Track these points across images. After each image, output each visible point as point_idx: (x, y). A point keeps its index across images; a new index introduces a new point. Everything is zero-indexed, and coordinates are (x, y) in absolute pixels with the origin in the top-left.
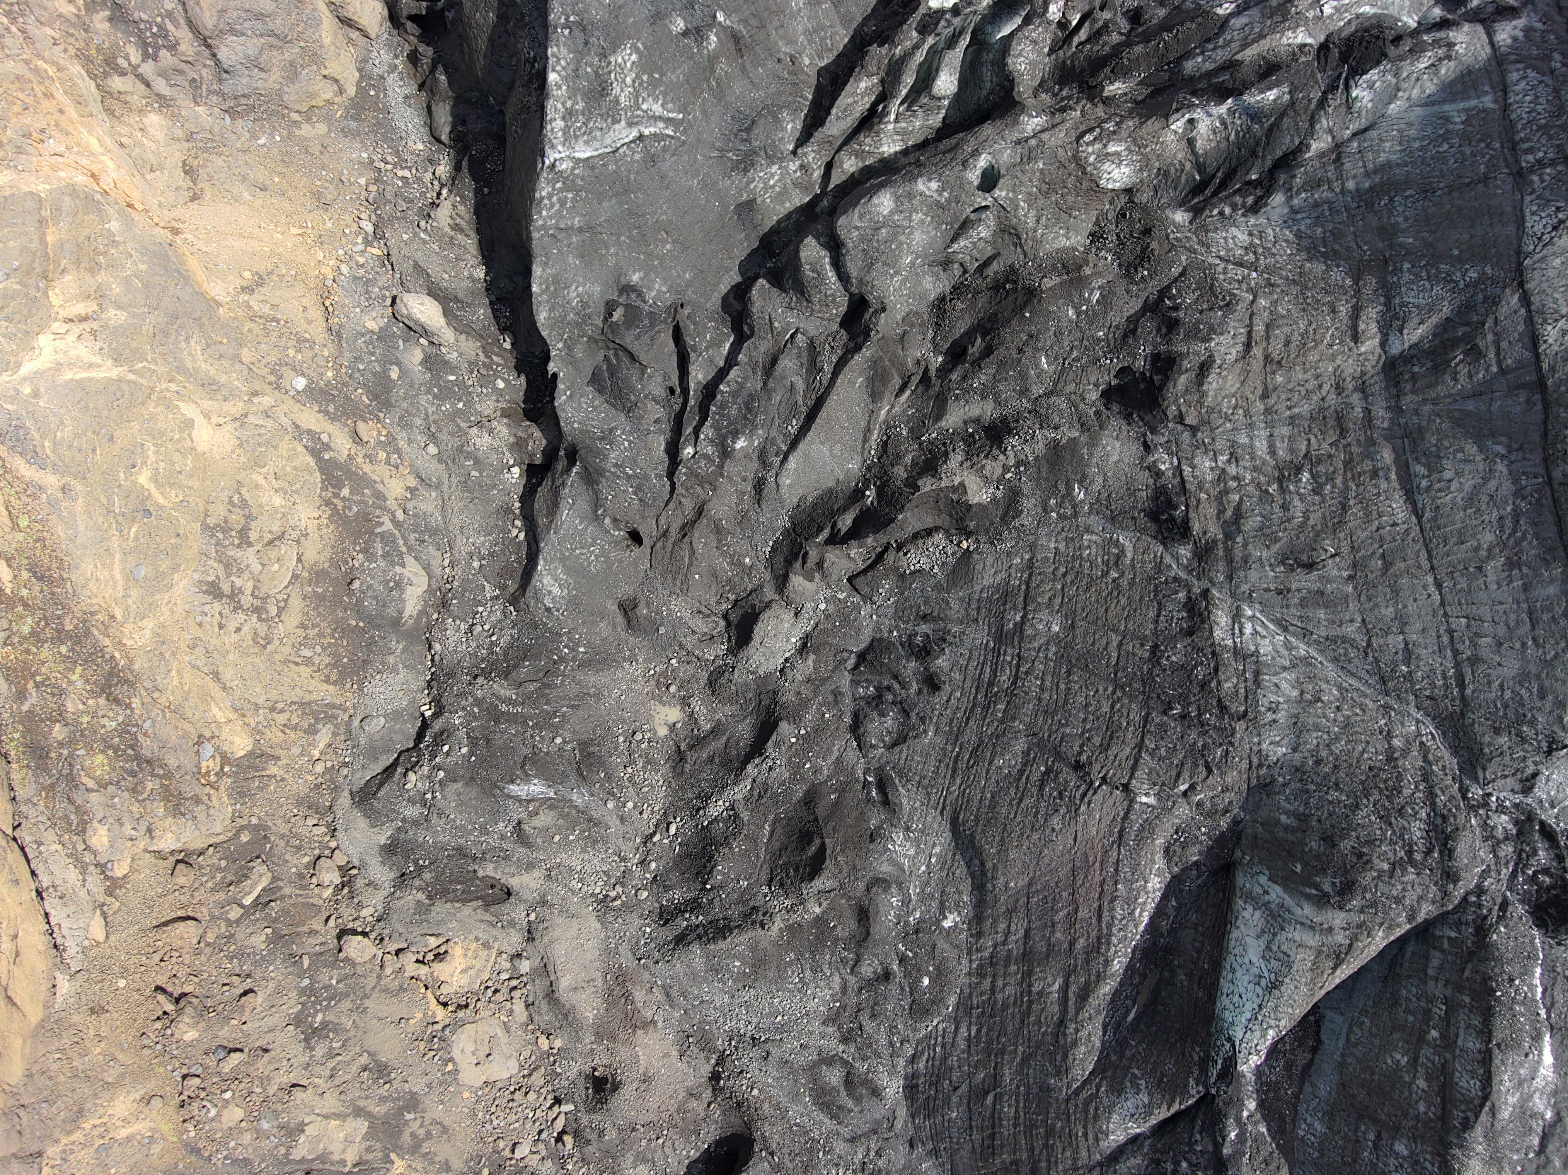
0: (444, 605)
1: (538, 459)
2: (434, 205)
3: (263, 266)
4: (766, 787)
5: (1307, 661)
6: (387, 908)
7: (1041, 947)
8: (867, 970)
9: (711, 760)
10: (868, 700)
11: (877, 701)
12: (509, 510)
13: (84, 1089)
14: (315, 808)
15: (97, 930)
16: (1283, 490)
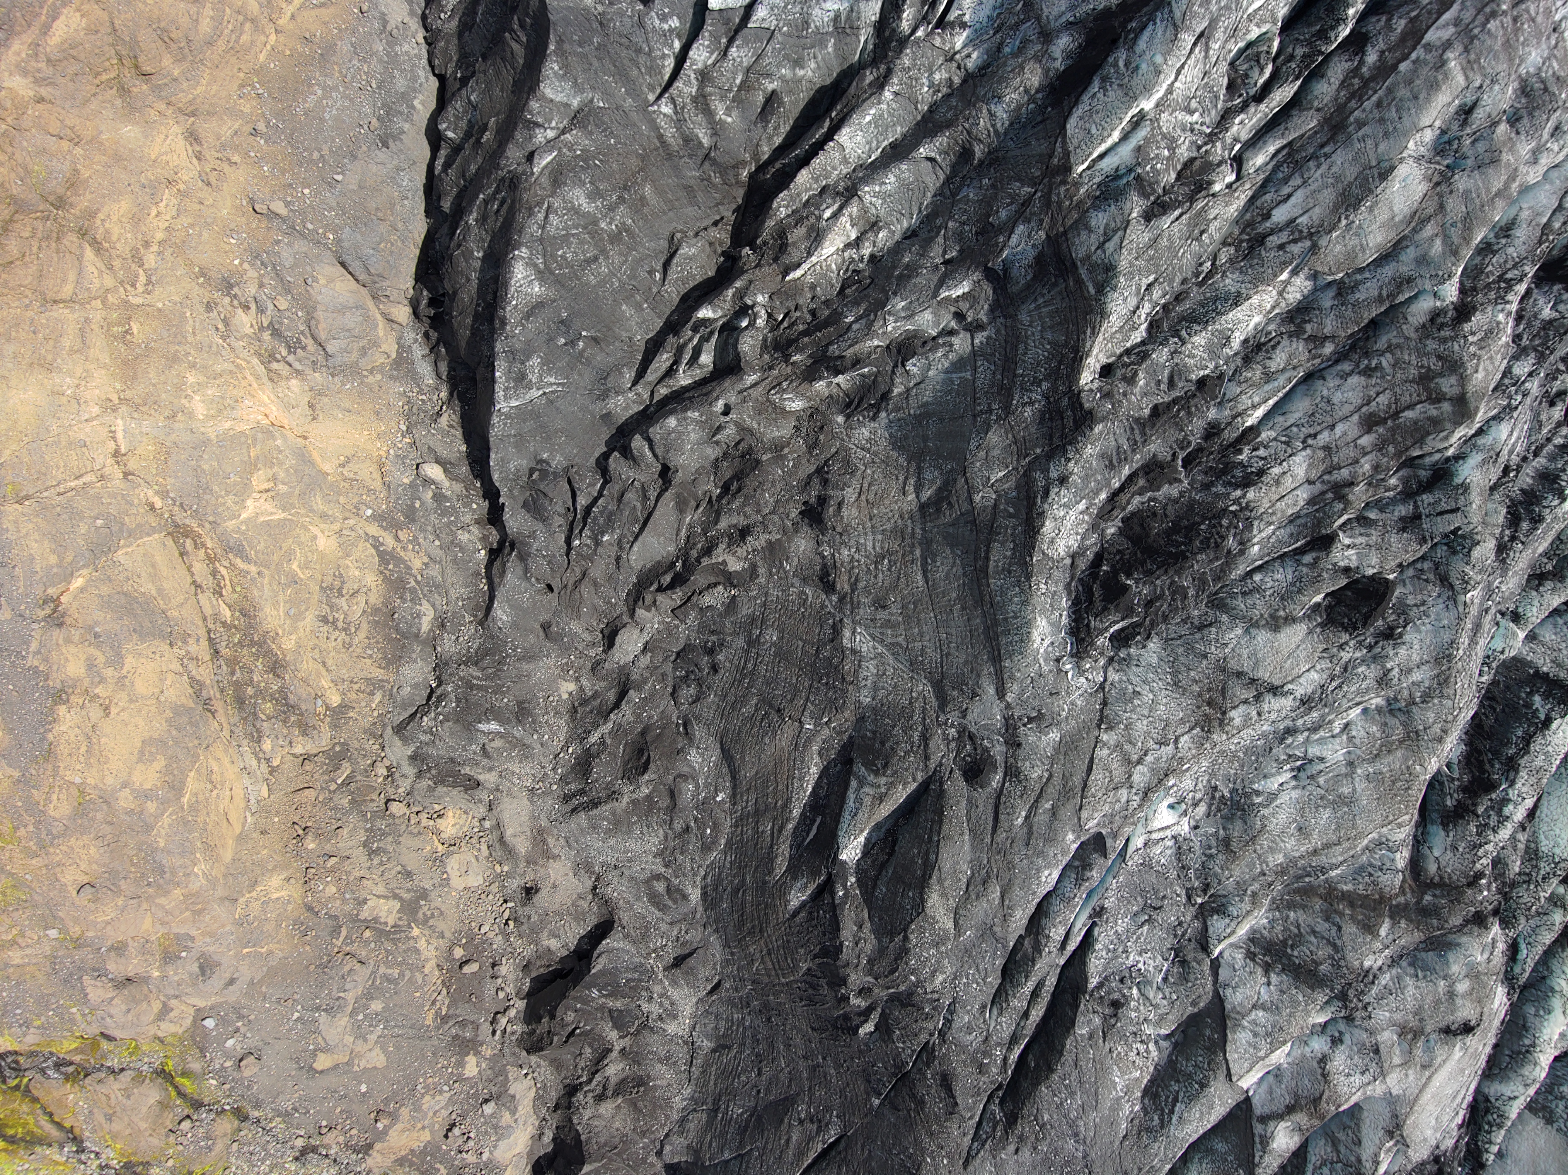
0: (443, 626)
1: (495, 546)
2: (439, 414)
3: (349, 452)
4: (620, 724)
5: (881, 655)
6: (412, 788)
7: (762, 807)
8: (678, 826)
9: (591, 712)
10: (680, 677)
11: (685, 679)
12: (479, 574)
13: (258, 871)
14: (373, 735)
15: (265, 793)
16: (876, 568)
